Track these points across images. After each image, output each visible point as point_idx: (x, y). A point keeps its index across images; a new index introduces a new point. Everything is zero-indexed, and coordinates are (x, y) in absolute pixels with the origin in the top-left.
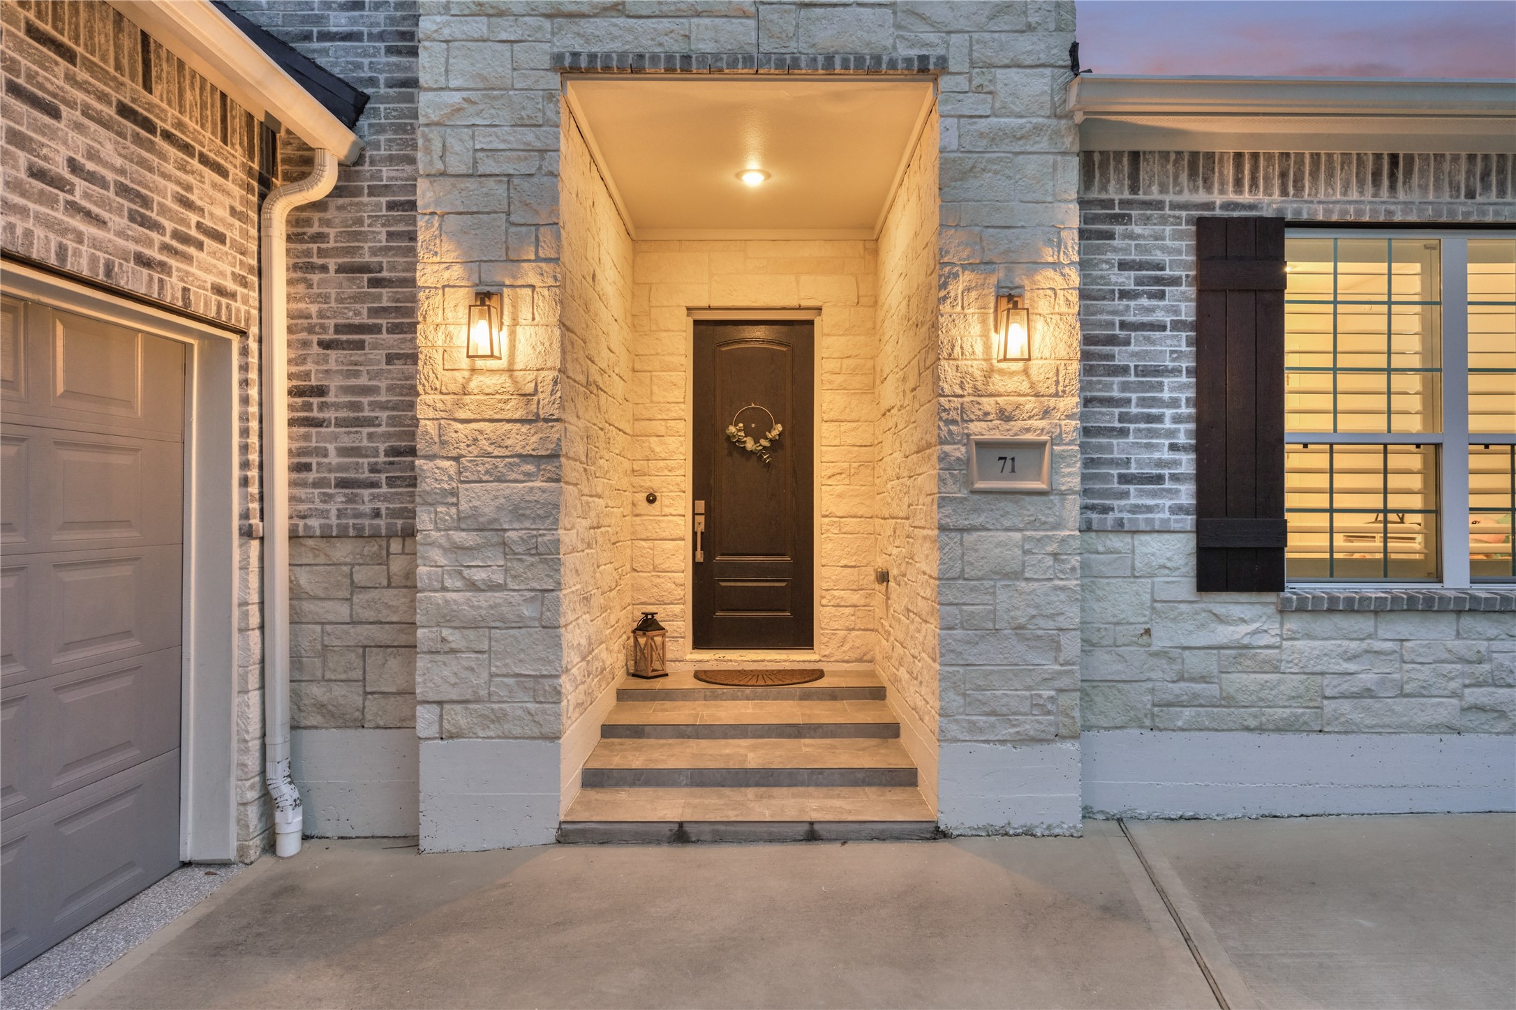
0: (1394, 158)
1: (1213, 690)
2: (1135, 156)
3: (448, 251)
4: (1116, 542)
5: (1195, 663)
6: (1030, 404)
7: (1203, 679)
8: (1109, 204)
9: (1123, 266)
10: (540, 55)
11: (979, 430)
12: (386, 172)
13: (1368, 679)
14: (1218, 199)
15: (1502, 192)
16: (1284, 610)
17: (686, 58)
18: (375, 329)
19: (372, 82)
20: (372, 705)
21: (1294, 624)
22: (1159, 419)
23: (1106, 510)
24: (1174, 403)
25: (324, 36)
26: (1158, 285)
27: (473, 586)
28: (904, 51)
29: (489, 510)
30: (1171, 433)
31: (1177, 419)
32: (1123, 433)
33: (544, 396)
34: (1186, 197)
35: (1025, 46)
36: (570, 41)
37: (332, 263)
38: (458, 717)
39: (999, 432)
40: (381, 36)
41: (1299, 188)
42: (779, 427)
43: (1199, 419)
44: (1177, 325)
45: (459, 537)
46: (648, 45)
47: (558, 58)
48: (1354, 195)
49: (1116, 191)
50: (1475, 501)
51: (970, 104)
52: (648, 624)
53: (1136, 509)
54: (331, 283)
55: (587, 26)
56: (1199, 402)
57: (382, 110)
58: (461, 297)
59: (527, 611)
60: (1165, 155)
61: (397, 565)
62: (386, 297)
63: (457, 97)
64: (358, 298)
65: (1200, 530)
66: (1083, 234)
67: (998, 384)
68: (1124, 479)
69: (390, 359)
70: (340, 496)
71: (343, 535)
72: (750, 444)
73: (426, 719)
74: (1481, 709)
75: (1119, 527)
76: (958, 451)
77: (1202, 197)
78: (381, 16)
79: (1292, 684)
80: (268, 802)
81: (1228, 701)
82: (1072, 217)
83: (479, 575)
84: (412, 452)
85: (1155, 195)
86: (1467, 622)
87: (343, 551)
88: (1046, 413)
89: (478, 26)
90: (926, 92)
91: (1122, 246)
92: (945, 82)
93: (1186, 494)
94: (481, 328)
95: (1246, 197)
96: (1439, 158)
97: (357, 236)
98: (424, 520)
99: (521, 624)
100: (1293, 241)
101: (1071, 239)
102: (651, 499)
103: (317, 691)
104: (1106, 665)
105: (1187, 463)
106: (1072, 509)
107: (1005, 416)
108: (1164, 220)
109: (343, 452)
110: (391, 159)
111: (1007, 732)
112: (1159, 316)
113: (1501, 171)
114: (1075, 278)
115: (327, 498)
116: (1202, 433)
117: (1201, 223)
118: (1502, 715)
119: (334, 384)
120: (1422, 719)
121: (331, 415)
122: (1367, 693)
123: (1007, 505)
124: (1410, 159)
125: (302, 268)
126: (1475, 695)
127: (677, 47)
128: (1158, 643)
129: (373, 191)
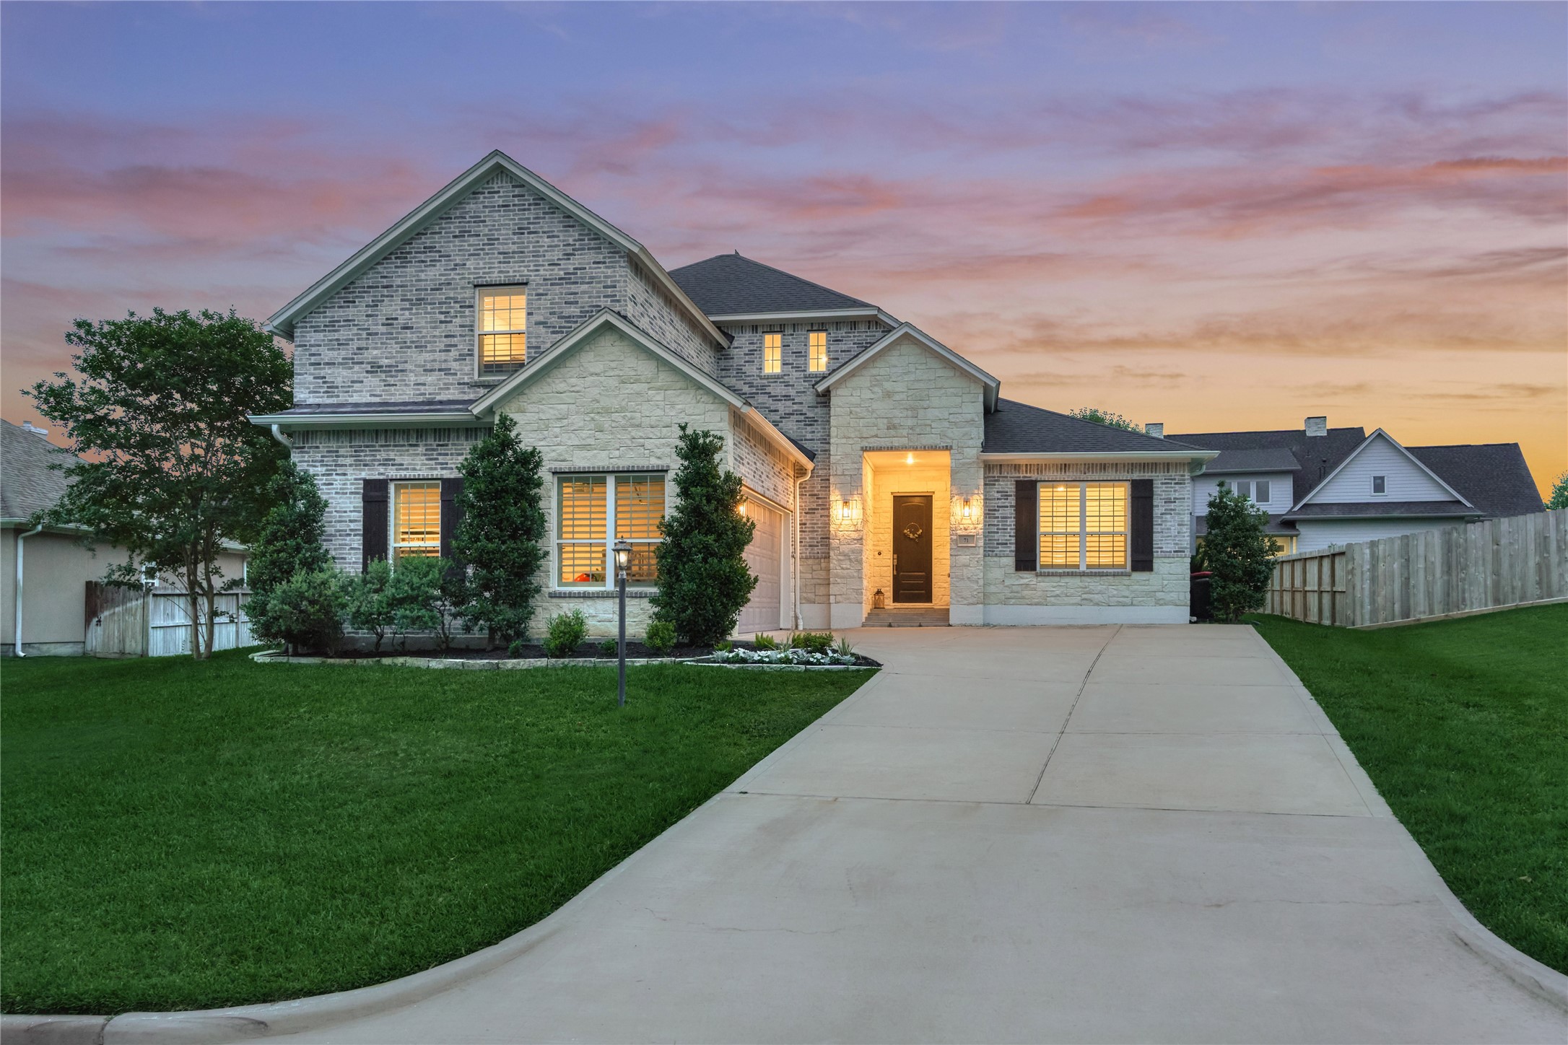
0: (1065, 465)
1: (1019, 595)
2: (1001, 465)
3: (837, 492)
4: (996, 559)
5: (1015, 588)
6: (971, 526)
7: (1017, 592)
8: (994, 477)
9: (998, 492)
10: (858, 447)
11: (959, 532)
12: (820, 472)
13: (1058, 592)
14: (1021, 475)
15: (1093, 473)
16: (1037, 576)
17: (892, 448)
18: (818, 509)
19: (817, 451)
20: (817, 598)
21: (1040, 579)
22: (1006, 529)
23: (993, 551)
24: (1010, 525)
25: (806, 440)
26: (1006, 496)
27: (843, 568)
28: (942, 444)
29: (846, 551)
30: (1009, 533)
31: (1011, 529)
32: (998, 533)
33: (859, 525)
34: (1014, 475)
35: (970, 443)
36: (865, 444)
37: (808, 494)
38: (839, 598)
39: (964, 533)
40: (819, 440)
41: (1042, 472)
42: (921, 531)
43: (1016, 529)
44: (1011, 506)
45: (840, 557)
46: (883, 445)
47: (862, 448)
48: (1055, 474)
49: (996, 474)
50: (1088, 549)
51: (958, 456)
52: (879, 592)
53: (1001, 551)
54: (807, 499)
55: (869, 440)
56: (1016, 525)
57: (819, 457)
58: (840, 503)
59: (855, 574)
60: (1008, 465)
61: (823, 565)
62: (820, 502)
63: (839, 457)
64: (813, 502)
65: (1016, 556)
66: (985, 484)
67: (964, 521)
68: (998, 544)
69: (821, 516)
70: (810, 549)
71: (810, 558)
72: (911, 536)
73: (832, 598)
74: (1086, 599)
75: (996, 556)
76: (954, 537)
77: (1017, 475)
78: (819, 434)
79: (1039, 593)
80: (796, 618)
81: (1023, 598)
82: (982, 482)
83: (844, 566)
84: (829, 538)
85: (1006, 475)
86: (1083, 578)
87: (810, 562)
88: (975, 528)
89: (844, 441)
90: (948, 452)
91: (998, 487)
92: (952, 451)
93: (1013, 548)
94: (846, 509)
95: (1028, 475)
96: (1077, 464)
97: (813, 487)
98: (832, 554)
99: (854, 577)
100: (1039, 485)
101: (982, 487)
102: (880, 554)
103: (804, 595)
104: (992, 589)
105: (1013, 540)
106: (981, 551)
107: (966, 529)
108: (1008, 481)
109: (810, 538)
110: (821, 469)
111: (966, 602)
112: (1007, 504)
113: (1093, 467)
114: (982, 497)
115: (807, 549)
116: (1016, 533)
117: (1017, 481)
118: (1092, 601)
119: (808, 522)
120: (1072, 602)
121: (807, 530)
122: (1058, 596)
123: (965, 549)
124: (1069, 465)
125: (801, 495)
126: (1084, 596)
127: (890, 445)
128: (1006, 584)
129: (817, 477)
